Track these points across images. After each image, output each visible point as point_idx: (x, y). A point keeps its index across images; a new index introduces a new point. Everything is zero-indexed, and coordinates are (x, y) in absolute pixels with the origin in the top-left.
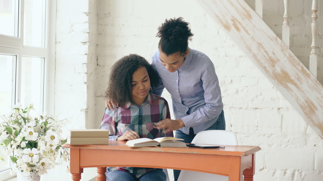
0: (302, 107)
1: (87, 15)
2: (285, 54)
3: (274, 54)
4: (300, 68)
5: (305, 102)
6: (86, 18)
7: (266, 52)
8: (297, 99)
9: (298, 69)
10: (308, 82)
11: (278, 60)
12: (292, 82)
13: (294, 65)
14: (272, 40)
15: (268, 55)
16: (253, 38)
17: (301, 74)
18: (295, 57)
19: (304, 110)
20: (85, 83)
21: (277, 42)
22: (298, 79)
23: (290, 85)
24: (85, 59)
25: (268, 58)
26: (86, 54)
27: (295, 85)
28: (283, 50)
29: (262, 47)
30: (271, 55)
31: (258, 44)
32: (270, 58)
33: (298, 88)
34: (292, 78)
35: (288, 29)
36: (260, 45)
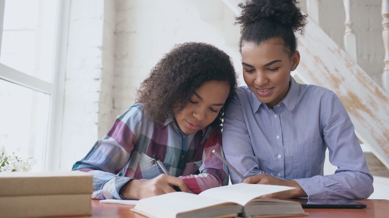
0: (379, 142)
1: (101, 49)
2: (351, 71)
3: (336, 70)
4: (373, 90)
5: (382, 136)
6: (99, 52)
7: (326, 68)
8: (372, 131)
9: (370, 90)
10: (385, 108)
11: (343, 79)
12: (363, 107)
13: (365, 86)
14: (333, 52)
15: (328, 71)
16: (307, 50)
17: (375, 98)
18: (366, 75)
19: (382, 147)
20: (96, 124)
21: (340, 55)
22: (372, 103)
23: (361, 112)
24: (96, 97)
25: (328, 76)
26: (98, 92)
27: (368, 111)
28: (348, 66)
29: (321, 62)
30: (333, 72)
31: (315, 57)
32: (332, 76)
33: (372, 116)
34: (364, 102)
35: (353, 38)
36: (317, 59)
